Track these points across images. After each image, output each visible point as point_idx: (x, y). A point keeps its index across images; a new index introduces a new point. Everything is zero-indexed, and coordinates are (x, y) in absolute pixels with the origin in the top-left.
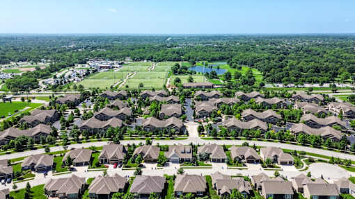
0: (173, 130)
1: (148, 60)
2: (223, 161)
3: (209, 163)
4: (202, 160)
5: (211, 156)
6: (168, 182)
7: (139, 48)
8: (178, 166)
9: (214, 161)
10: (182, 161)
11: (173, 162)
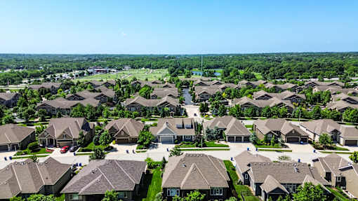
0: (167, 109)
1: (146, 67)
2: (247, 140)
3: (223, 143)
4: (211, 138)
5: (226, 133)
6: (152, 171)
7: (138, 59)
8: (172, 147)
9: (231, 139)
10: (179, 140)
11: (163, 142)
